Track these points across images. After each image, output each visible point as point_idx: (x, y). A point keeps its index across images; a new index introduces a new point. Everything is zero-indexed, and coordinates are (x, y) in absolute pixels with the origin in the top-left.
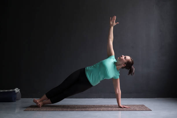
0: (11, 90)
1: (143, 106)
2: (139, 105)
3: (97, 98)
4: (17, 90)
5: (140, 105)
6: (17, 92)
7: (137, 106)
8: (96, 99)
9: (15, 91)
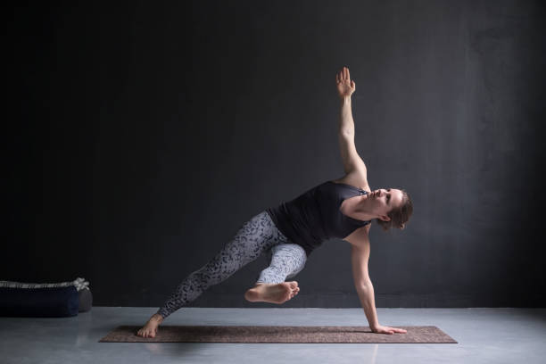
0: (64, 284)
1: (433, 329)
2: (421, 328)
3: (304, 307)
4: (80, 284)
5: (425, 327)
6: (81, 290)
7: (418, 329)
8: (302, 309)
9: (74, 287)
